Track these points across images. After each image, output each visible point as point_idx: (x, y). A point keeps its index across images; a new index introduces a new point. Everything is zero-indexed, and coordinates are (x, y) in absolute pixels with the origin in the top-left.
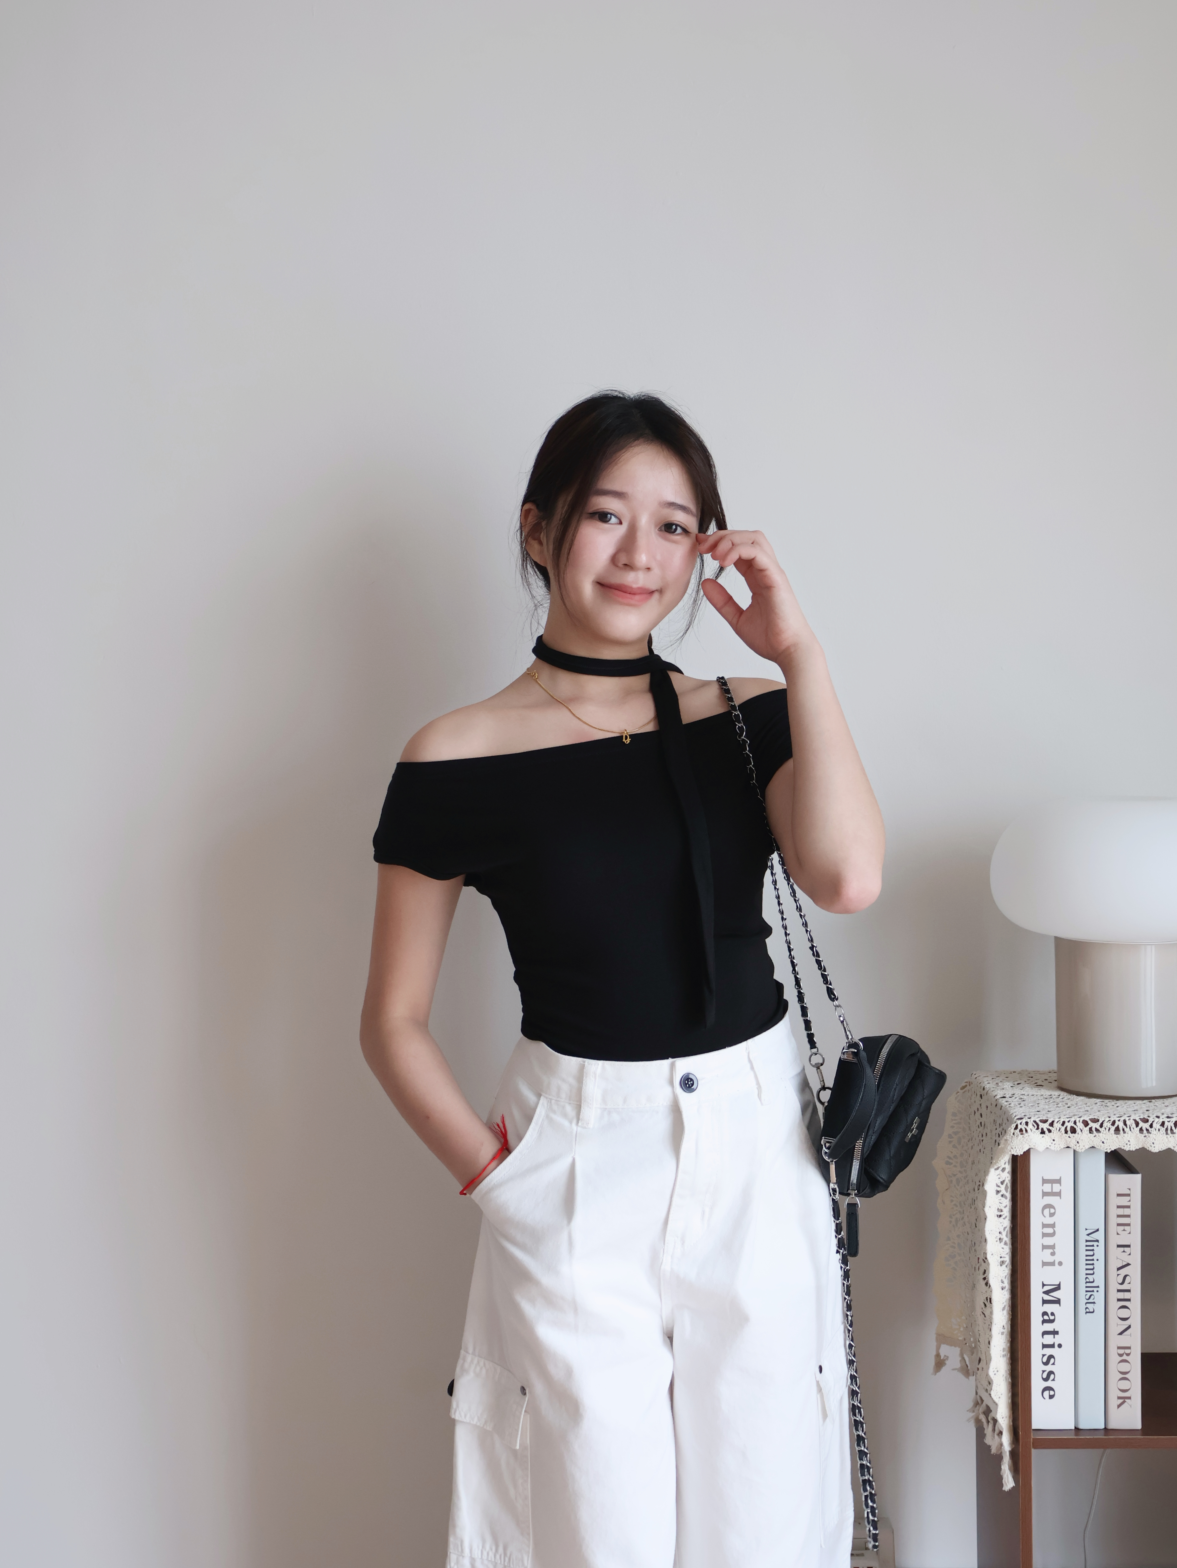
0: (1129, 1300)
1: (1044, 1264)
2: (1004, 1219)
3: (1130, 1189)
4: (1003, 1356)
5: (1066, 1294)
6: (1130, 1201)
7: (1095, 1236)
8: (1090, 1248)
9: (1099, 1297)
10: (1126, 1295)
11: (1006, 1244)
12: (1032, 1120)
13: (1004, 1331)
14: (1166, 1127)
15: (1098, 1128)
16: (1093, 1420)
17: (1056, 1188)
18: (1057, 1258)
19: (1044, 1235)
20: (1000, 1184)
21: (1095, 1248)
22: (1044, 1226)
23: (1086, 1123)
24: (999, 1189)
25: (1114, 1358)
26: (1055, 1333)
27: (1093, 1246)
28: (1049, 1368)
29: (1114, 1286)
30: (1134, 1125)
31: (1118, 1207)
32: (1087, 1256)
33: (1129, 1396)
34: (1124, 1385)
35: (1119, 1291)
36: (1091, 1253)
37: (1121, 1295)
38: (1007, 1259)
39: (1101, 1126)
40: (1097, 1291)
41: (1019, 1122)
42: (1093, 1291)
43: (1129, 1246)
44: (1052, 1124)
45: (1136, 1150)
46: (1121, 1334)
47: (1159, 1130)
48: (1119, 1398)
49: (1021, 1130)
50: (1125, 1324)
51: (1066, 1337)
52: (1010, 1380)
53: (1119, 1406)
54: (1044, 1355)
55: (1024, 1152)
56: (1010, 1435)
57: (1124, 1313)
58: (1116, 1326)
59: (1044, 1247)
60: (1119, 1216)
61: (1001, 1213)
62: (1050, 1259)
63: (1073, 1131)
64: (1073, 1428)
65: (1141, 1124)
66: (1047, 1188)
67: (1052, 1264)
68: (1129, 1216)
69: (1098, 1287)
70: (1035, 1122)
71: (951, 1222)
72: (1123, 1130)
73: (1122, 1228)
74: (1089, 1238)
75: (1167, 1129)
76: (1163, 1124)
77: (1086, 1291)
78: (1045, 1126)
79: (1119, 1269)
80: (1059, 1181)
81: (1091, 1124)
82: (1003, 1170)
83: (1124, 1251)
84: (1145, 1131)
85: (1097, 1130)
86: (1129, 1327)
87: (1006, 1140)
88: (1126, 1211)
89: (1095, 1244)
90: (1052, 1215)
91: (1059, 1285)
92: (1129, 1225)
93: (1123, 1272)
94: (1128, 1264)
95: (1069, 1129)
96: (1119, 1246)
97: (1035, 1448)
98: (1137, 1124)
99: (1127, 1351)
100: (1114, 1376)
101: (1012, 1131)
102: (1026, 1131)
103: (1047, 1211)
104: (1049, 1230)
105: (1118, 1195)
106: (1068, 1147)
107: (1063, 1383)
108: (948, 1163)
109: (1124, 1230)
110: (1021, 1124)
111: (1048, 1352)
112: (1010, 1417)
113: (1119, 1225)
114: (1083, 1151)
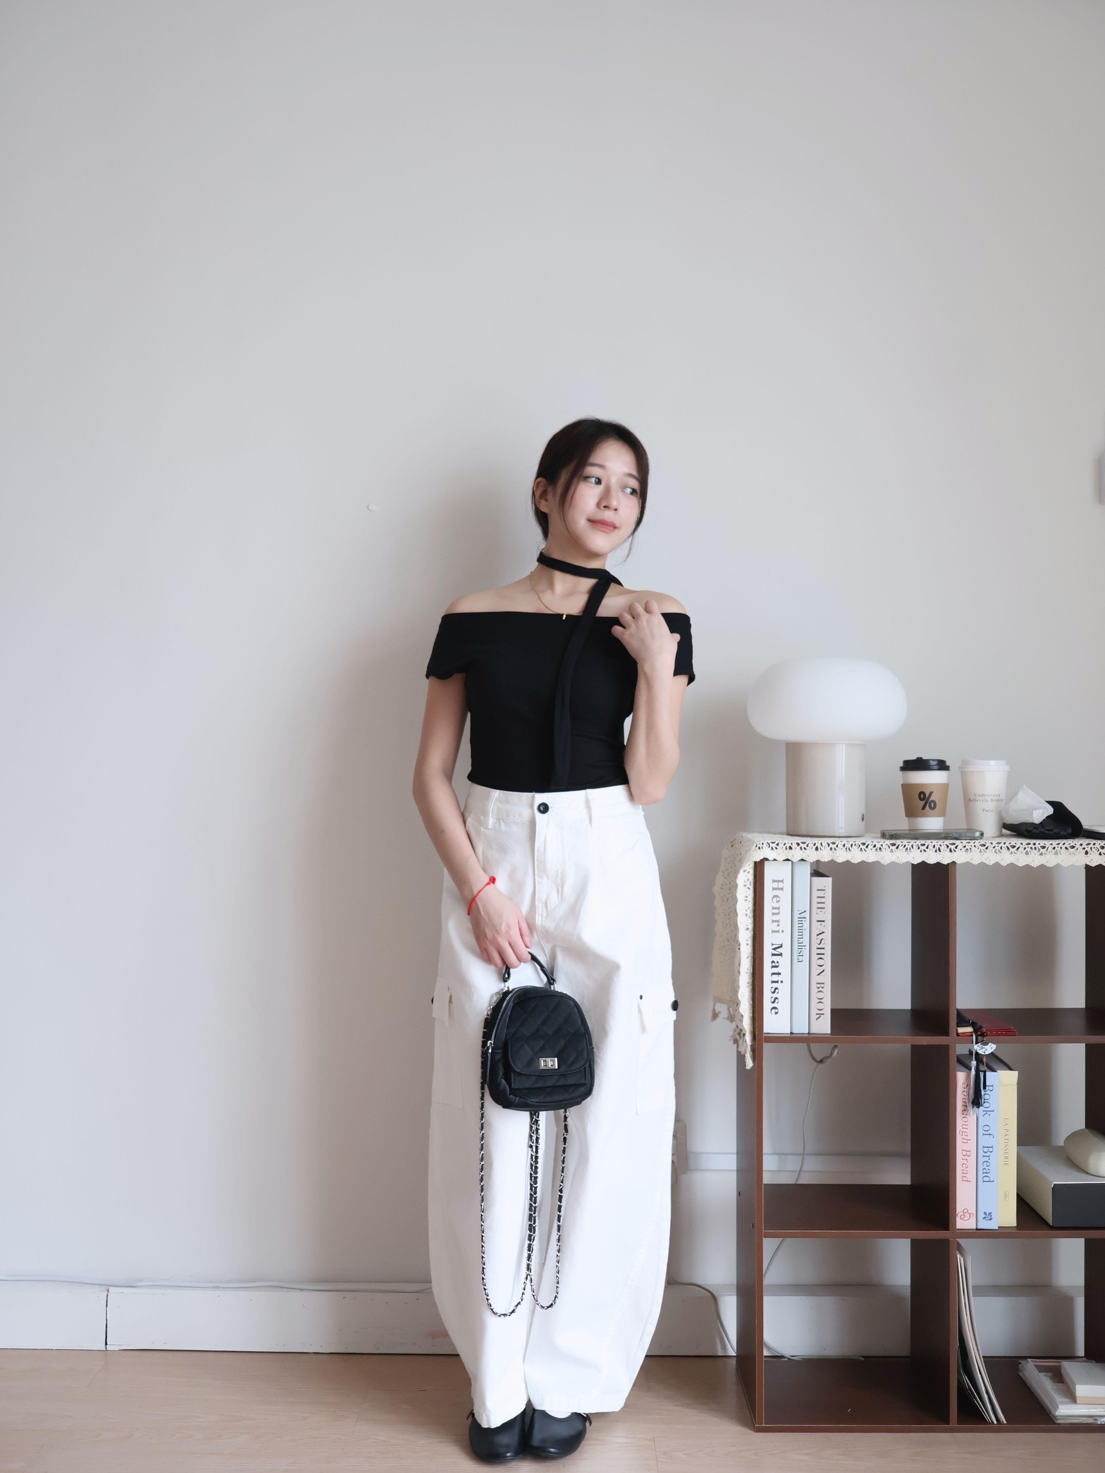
0: (823, 954)
1: (773, 932)
2: (749, 902)
3: (825, 887)
4: (748, 986)
5: (786, 950)
6: (825, 894)
7: (803, 915)
8: (801, 923)
9: (806, 952)
10: (822, 951)
11: (749, 917)
12: (766, 842)
13: (748, 971)
14: (846, 847)
15: (806, 847)
16: (801, 1028)
17: (781, 885)
18: (780, 928)
19: (773, 914)
20: (746, 881)
21: (803, 922)
22: (774, 908)
23: (798, 844)
24: (746, 884)
25: (814, 990)
26: (779, 974)
27: (802, 921)
28: (775, 995)
29: (815, 945)
30: (827, 846)
31: (818, 897)
32: (799, 927)
33: (823, 1013)
34: (820, 1006)
35: (818, 948)
36: (801, 925)
37: (819, 951)
38: (751, 927)
39: (807, 846)
40: (805, 949)
41: (758, 843)
42: (802, 949)
43: (824, 921)
44: (778, 845)
45: (829, 861)
46: (819, 975)
47: (842, 849)
48: (817, 1014)
49: (759, 848)
50: (822, 968)
51: (785, 976)
52: (752, 1003)
53: (817, 1019)
54: (772, 988)
55: (761, 860)
56: (751, 1036)
57: (821, 962)
58: (816, 970)
59: (773, 921)
60: (818, 903)
61: (747, 899)
62: (777, 929)
63: (790, 848)
64: (789, 1032)
65: (831, 845)
66: (775, 885)
67: (778, 932)
68: (824, 903)
69: (805, 946)
70: (768, 843)
71: (723, 926)
72: (820, 848)
73: (820, 910)
74: (800, 916)
75: (846, 849)
76: (844, 845)
77: (798, 949)
78: (774, 846)
79: (818, 935)
80: (782, 881)
81: (801, 845)
82: (749, 872)
83: (821, 924)
84: (833, 849)
85: (805, 849)
86: (824, 971)
87: (750, 853)
88: (822, 900)
89: (804, 919)
90: (778, 902)
91: (782, 945)
92: (824, 908)
93: (820, 937)
94: (823, 932)
95: (788, 847)
96: (818, 921)
97: (765, 1042)
98: (829, 845)
99: (822, 985)
100: (814, 1001)
101: (754, 848)
102: (762, 848)
103: (775, 899)
104: (776, 911)
105: (818, 890)
106: (788, 860)
107: (783, 1005)
108: (721, 888)
109: (821, 911)
110: (759, 844)
111: (775, 985)
112: (751, 1025)
113: (818, 908)
114: (796, 861)
